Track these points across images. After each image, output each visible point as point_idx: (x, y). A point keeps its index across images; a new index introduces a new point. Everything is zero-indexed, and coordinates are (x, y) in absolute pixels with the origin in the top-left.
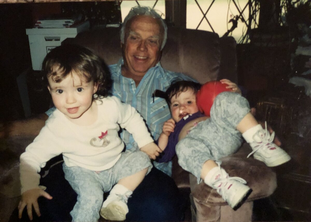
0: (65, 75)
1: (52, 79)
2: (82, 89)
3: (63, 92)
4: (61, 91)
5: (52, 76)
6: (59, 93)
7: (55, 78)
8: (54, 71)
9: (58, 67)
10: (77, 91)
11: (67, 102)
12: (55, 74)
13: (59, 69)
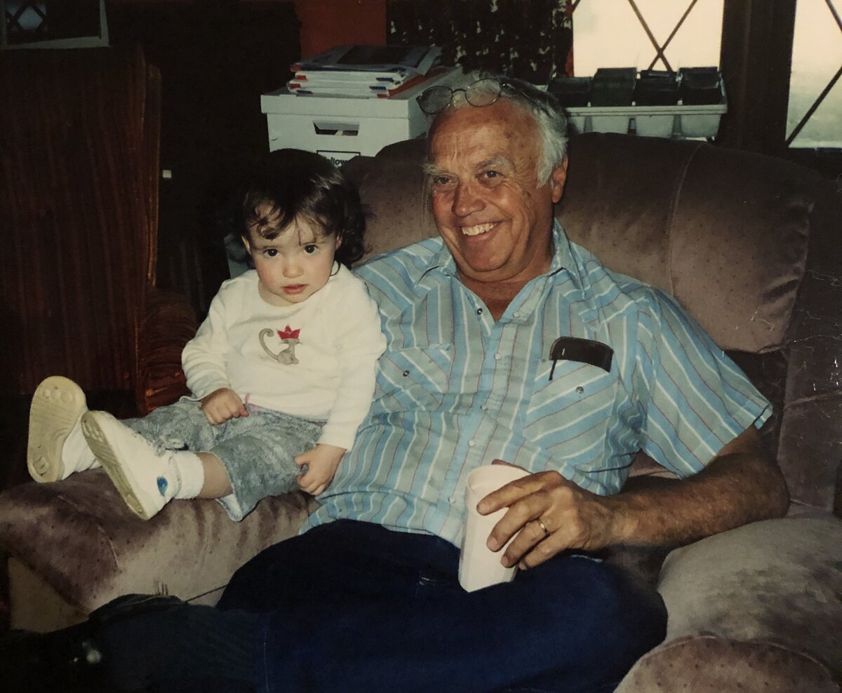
0: (283, 225)
1: (259, 231)
2: (315, 248)
3: (278, 254)
4: (273, 252)
5: (258, 225)
6: (269, 256)
7: (264, 231)
8: (262, 216)
9: (269, 209)
10: (305, 251)
11: (285, 272)
12: (264, 222)
13: (271, 212)
